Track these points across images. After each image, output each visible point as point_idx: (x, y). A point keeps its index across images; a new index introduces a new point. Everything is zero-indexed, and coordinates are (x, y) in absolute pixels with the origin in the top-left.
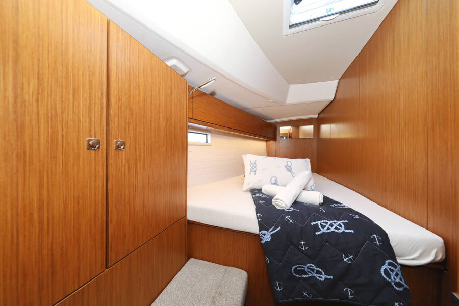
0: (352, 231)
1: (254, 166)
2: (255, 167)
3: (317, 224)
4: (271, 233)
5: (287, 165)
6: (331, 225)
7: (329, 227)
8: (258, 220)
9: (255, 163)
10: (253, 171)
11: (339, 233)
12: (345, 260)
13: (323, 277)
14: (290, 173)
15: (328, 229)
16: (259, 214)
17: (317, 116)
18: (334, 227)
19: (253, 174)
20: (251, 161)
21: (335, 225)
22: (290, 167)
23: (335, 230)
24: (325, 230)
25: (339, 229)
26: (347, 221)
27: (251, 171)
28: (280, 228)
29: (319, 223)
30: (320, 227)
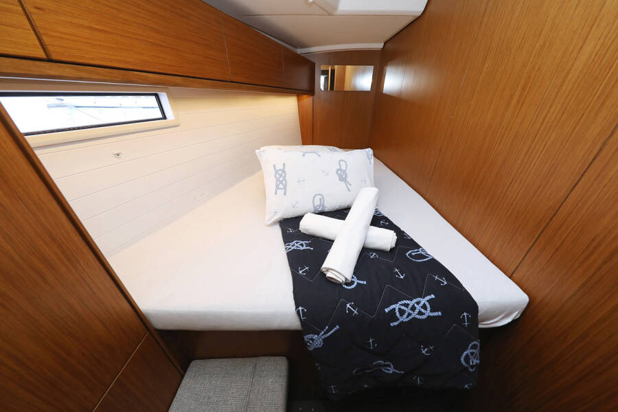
0: (440, 313)
1: (281, 177)
2: (284, 179)
3: (394, 309)
4: (323, 337)
5: (340, 169)
6: (413, 308)
7: (410, 311)
8: (300, 319)
9: (283, 171)
10: (281, 186)
11: (423, 319)
12: (424, 352)
13: (391, 370)
14: (343, 184)
15: (409, 314)
16: (300, 308)
17: (380, 46)
18: (417, 311)
19: (281, 192)
20: (274, 166)
21: (418, 307)
22: (345, 171)
23: (418, 317)
24: (404, 319)
25: (424, 314)
26: (433, 296)
27: (277, 188)
28: (337, 327)
29: (396, 306)
30: (398, 314)
